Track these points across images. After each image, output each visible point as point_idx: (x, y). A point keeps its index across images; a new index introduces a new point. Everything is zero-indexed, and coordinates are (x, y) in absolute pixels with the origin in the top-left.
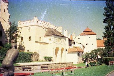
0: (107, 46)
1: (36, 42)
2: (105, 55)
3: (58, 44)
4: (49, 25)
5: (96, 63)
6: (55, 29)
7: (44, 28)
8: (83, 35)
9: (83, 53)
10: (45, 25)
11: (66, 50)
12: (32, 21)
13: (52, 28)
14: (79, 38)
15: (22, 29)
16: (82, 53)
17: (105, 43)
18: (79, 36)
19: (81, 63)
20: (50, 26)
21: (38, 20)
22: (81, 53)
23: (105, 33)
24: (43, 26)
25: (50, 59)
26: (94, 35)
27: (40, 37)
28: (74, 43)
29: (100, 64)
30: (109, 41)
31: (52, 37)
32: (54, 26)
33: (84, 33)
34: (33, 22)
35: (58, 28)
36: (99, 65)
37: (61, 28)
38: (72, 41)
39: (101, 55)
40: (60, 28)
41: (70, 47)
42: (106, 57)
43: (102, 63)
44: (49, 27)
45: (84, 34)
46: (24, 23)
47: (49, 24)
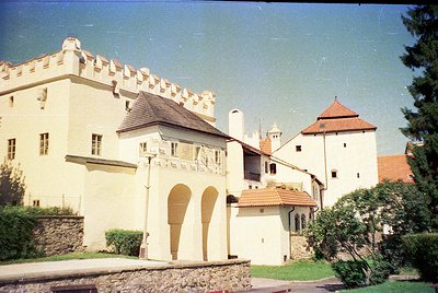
0: (423, 173)
1: (70, 158)
2: (418, 220)
3: (184, 168)
4: (146, 83)
5: (370, 262)
6: (177, 99)
7: (116, 95)
8: (315, 134)
9: (312, 212)
10: (126, 78)
11: (231, 200)
12: (53, 60)
13: (163, 95)
14: (299, 148)
15: (12, 98)
16: (307, 212)
17: (414, 162)
18: (301, 140)
19: (302, 263)
20: (151, 86)
21: (83, 55)
22: (301, 212)
23: (415, 110)
24: (114, 83)
25: (131, 245)
26: (364, 130)
27: (96, 138)
28: (273, 169)
29: (392, 273)
30: (433, 151)
31: (153, 137)
32: (174, 88)
33: (322, 126)
34: (60, 62)
35: (196, 97)
36: (386, 277)
37: (208, 97)
38: (263, 160)
39: (396, 219)
40: (205, 98)
41: (254, 184)
42: (420, 231)
43: (402, 264)
44: (147, 90)
45: (321, 130)
46: (20, 73)
47: (145, 77)
